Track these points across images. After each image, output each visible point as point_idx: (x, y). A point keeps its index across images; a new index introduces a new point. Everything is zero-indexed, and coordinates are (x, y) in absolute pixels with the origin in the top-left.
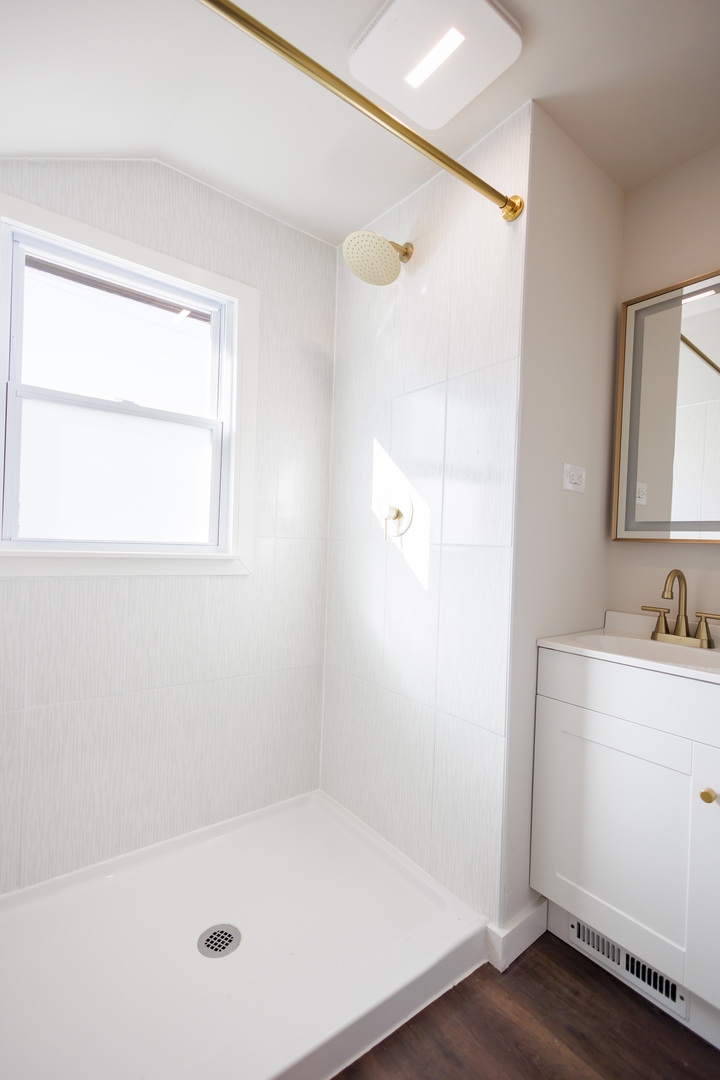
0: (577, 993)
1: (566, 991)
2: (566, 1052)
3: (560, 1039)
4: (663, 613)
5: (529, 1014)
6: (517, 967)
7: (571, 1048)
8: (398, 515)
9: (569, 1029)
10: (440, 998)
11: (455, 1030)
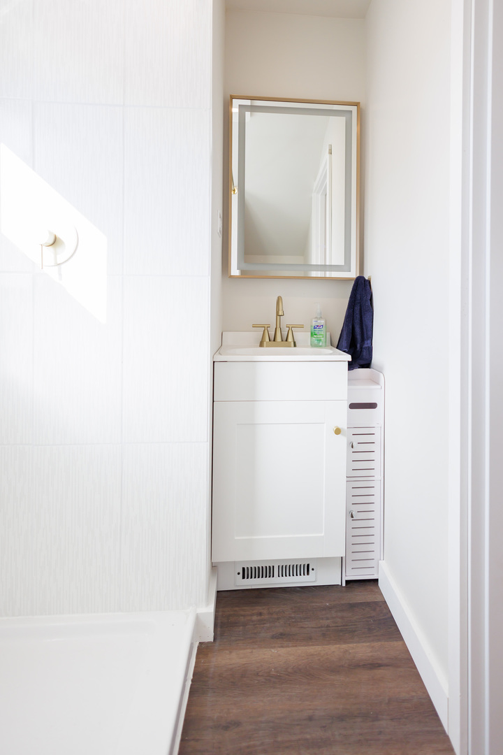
0: (260, 614)
1: (255, 618)
2: (282, 651)
3: (274, 647)
4: (266, 328)
5: (249, 651)
6: (219, 629)
7: (282, 647)
8: (55, 242)
9: (273, 637)
10: (189, 698)
11: (217, 707)
